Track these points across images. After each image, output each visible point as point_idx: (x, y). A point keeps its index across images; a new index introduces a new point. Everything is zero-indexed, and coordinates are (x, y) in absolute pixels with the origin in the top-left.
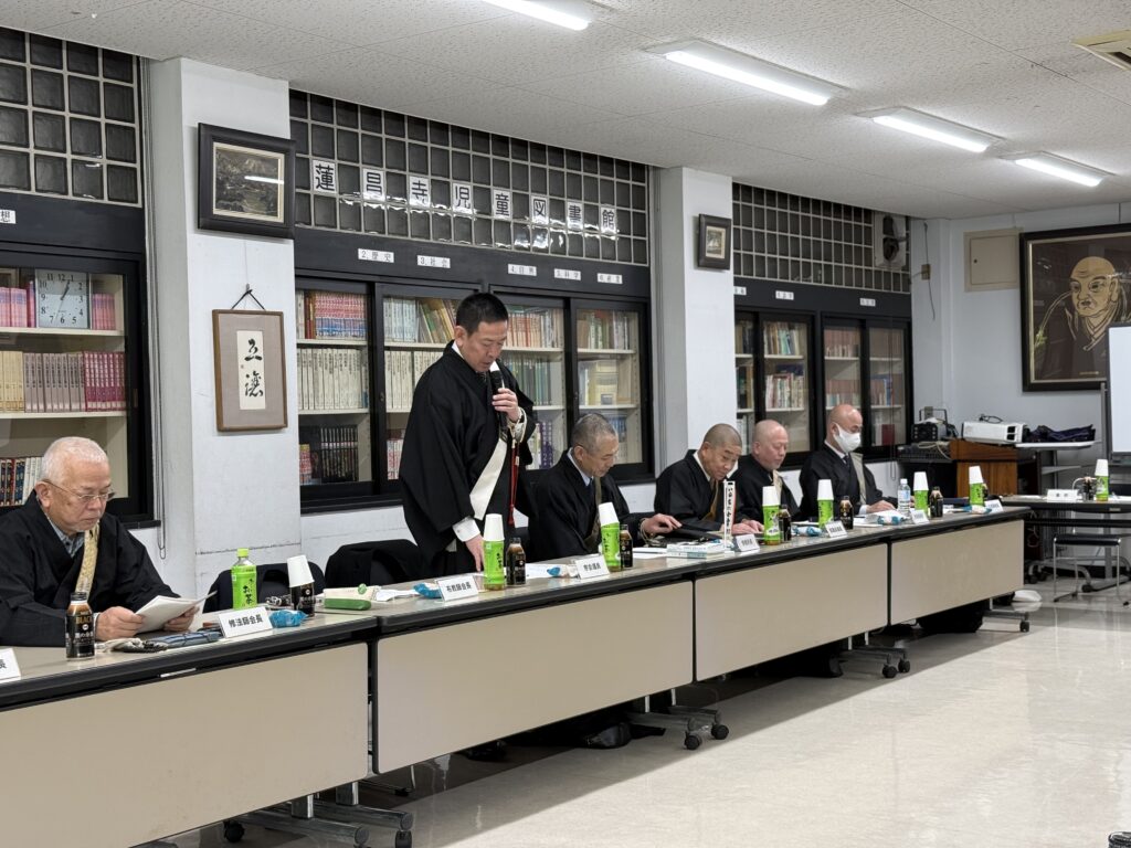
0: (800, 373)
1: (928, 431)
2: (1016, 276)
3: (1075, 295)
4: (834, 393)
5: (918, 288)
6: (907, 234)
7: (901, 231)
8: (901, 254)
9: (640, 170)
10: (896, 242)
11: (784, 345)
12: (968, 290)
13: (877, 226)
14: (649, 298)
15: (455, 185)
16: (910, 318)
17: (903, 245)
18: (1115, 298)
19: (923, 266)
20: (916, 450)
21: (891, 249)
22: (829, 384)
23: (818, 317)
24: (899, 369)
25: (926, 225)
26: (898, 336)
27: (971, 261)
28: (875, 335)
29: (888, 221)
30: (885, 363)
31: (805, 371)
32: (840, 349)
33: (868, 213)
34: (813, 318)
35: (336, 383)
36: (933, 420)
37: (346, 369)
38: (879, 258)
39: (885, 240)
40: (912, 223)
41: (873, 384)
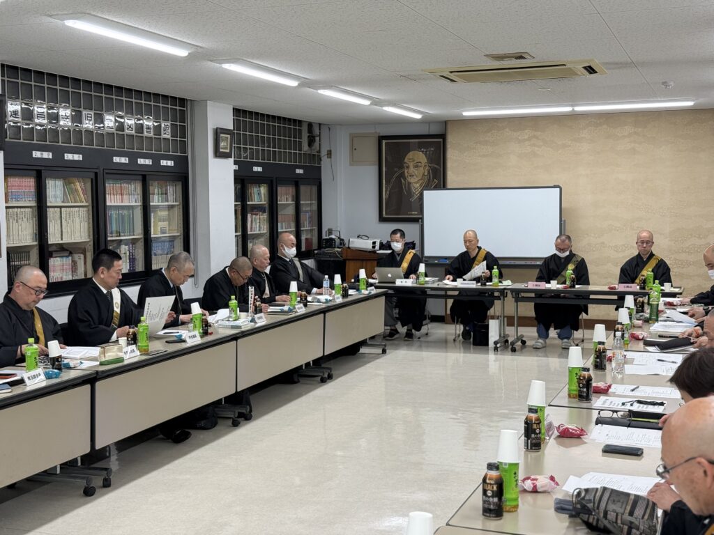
0: (264, 212)
1: (330, 242)
2: (376, 158)
3: (406, 171)
4: (282, 222)
5: (325, 163)
6: (320, 133)
7: (316, 131)
8: (317, 144)
9: (183, 102)
10: (314, 137)
11: (256, 197)
12: (351, 165)
13: (305, 128)
14: (188, 173)
15: (84, 113)
16: (320, 179)
17: (317, 139)
18: (426, 174)
19: (328, 151)
20: (324, 252)
21: (311, 141)
22: (280, 218)
23: (275, 181)
24: (315, 207)
25: (329, 128)
26: (315, 189)
27: (353, 149)
28: (303, 189)
29: (310, 125)
30: (308, 204)
31: (267, 211)
32: (285, 198)
33: (300, 122)
34: (272, 181)
35: (20, 227)
36: (333, 237)
37: (25, 220)
38: (305, 147)
39: (309, 137)
40: (322, 126)
41: (302, 216)
